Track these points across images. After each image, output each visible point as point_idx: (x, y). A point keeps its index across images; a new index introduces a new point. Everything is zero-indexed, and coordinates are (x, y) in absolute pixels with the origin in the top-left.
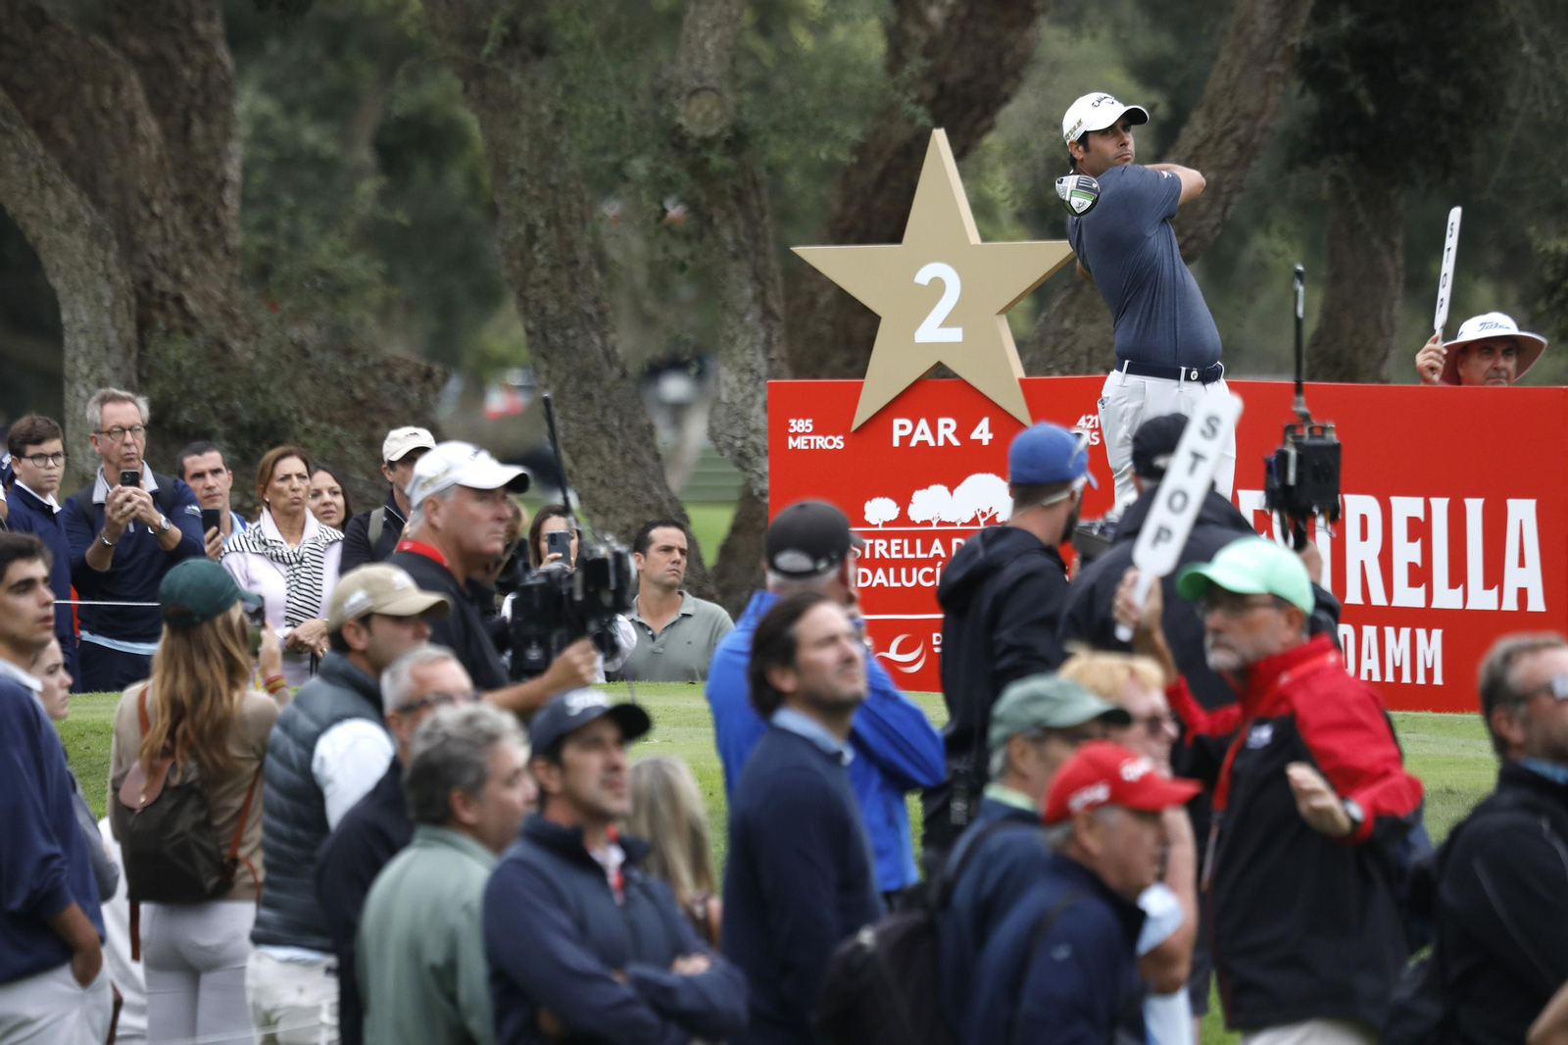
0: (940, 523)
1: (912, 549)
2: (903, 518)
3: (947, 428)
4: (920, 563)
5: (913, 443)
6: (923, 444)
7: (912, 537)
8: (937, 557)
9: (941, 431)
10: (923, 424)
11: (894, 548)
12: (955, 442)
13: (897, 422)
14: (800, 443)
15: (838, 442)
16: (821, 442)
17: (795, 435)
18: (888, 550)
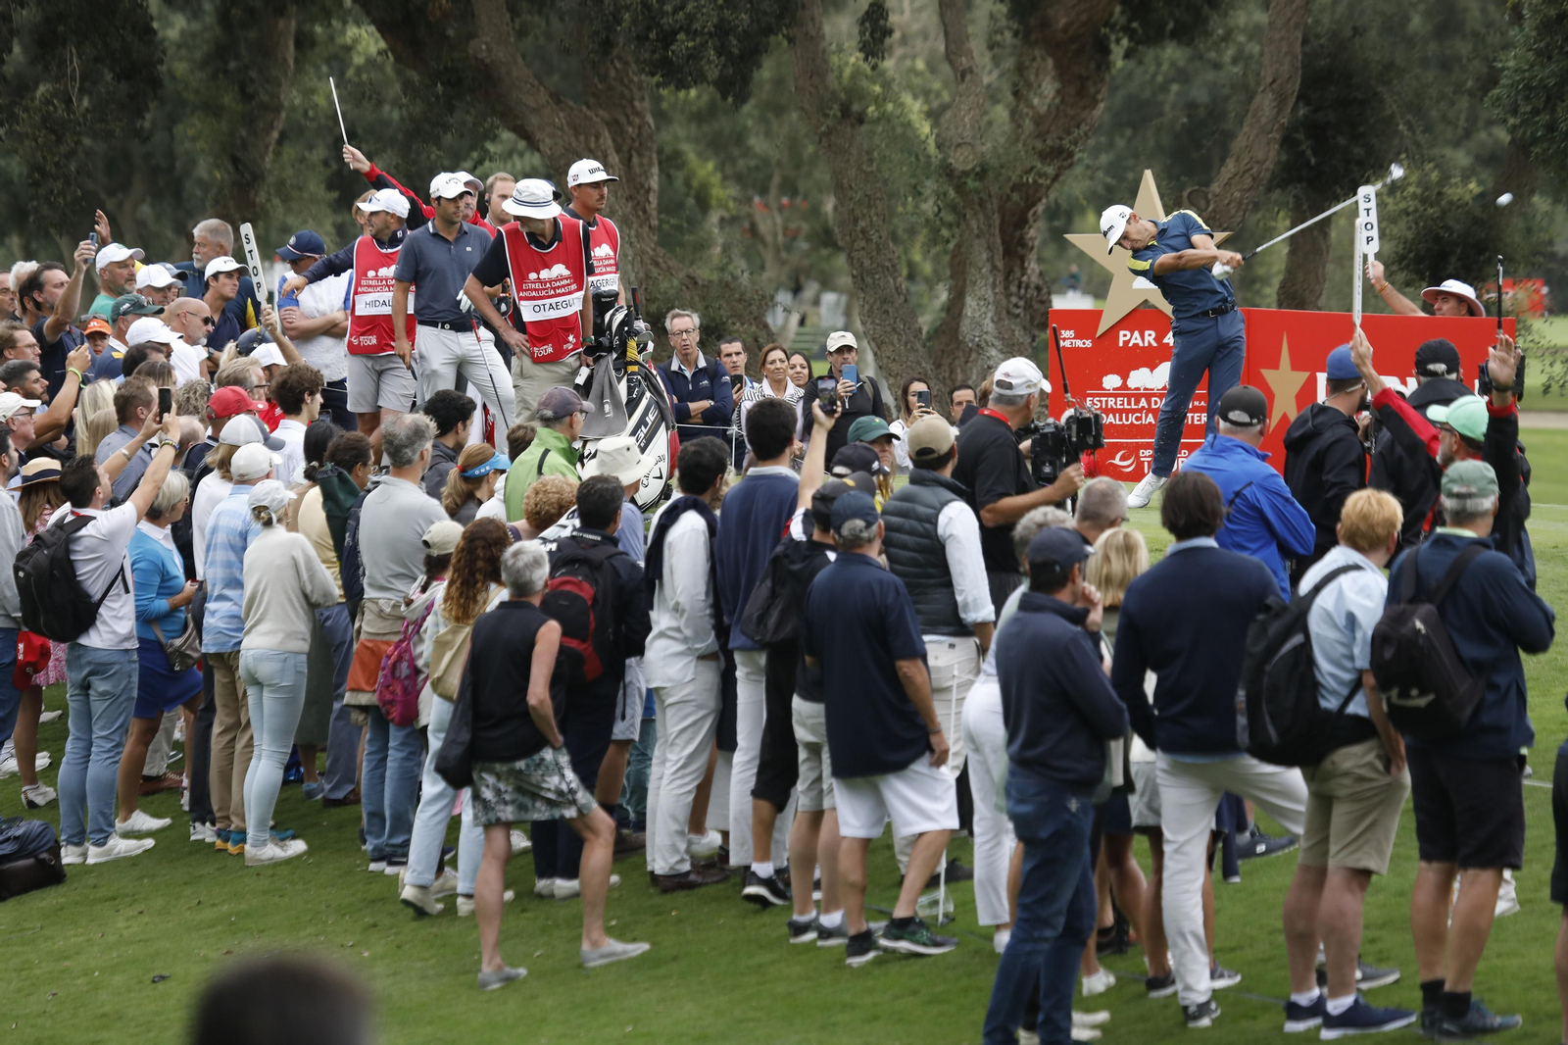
0: (1145, 389)
1: (1129, 403)
2: (1124, 386)
3: (1150, 337)
4: (1133, 411)
5: (1131, 345)
6: (1136, 345)
7: (1129, 396)
8: (1143, 407)
9: (1147, 338)
10: (1136, 334)
11: (1119, 403)
12: (1155, 344)
13: (1122, 333)
14: (1067, 344)
15: (1088, 343)
16: (1079, 343)
17: (1064, 339)
18: (1116, 403)
